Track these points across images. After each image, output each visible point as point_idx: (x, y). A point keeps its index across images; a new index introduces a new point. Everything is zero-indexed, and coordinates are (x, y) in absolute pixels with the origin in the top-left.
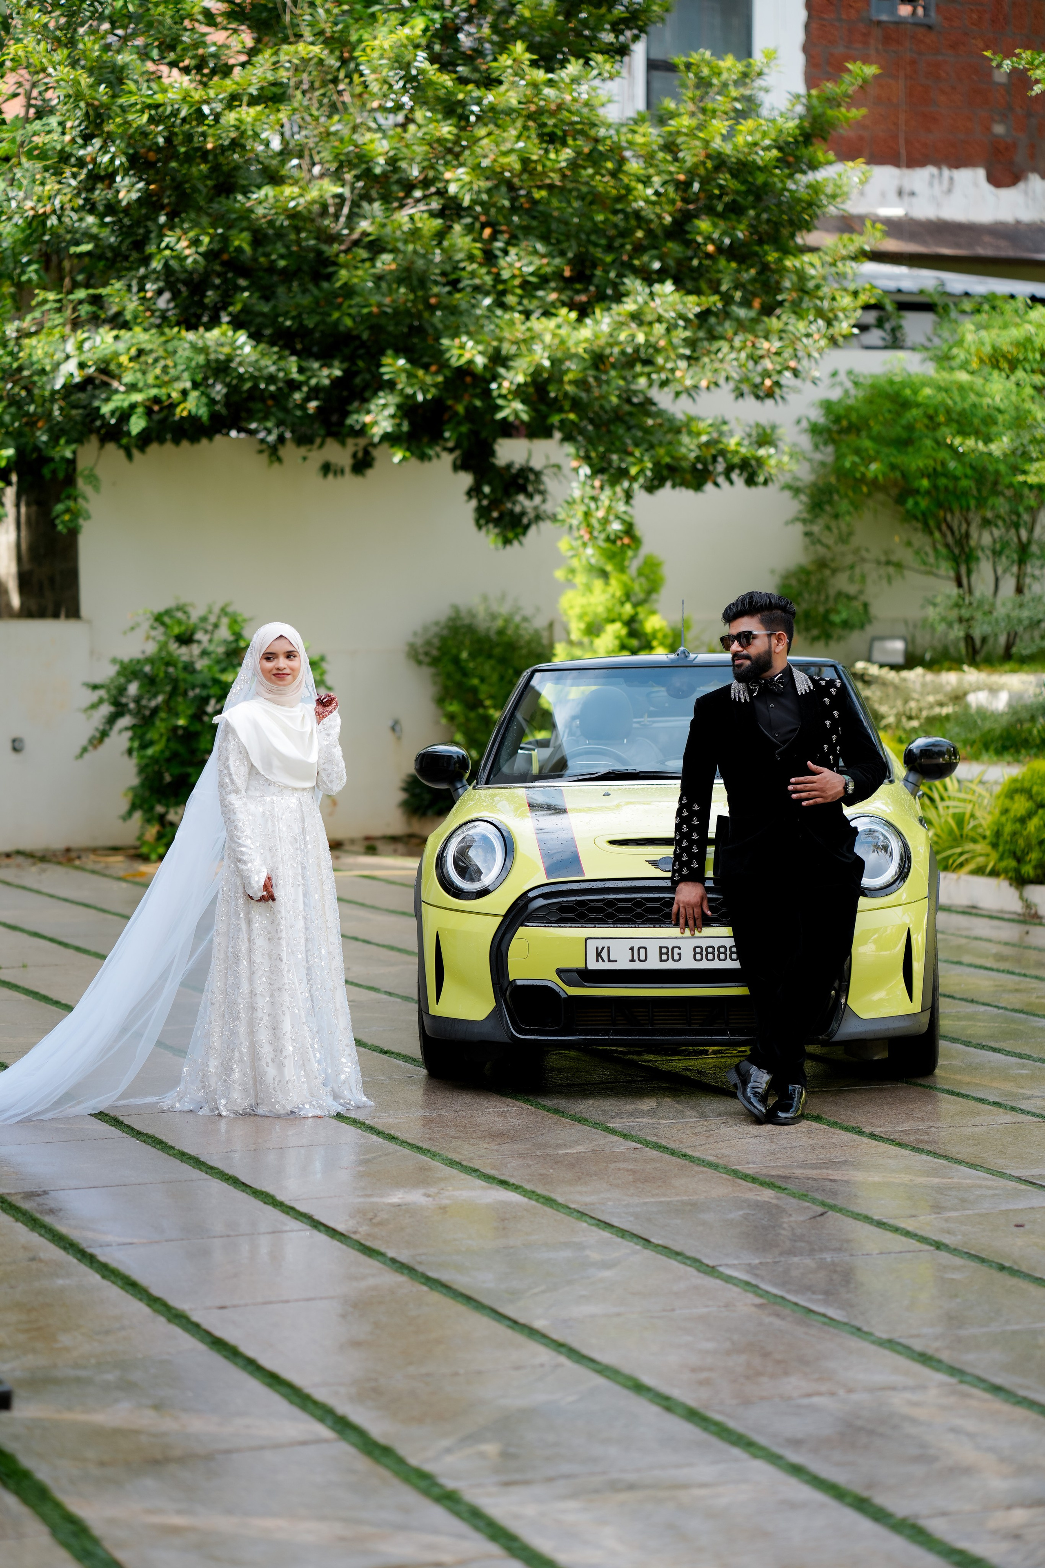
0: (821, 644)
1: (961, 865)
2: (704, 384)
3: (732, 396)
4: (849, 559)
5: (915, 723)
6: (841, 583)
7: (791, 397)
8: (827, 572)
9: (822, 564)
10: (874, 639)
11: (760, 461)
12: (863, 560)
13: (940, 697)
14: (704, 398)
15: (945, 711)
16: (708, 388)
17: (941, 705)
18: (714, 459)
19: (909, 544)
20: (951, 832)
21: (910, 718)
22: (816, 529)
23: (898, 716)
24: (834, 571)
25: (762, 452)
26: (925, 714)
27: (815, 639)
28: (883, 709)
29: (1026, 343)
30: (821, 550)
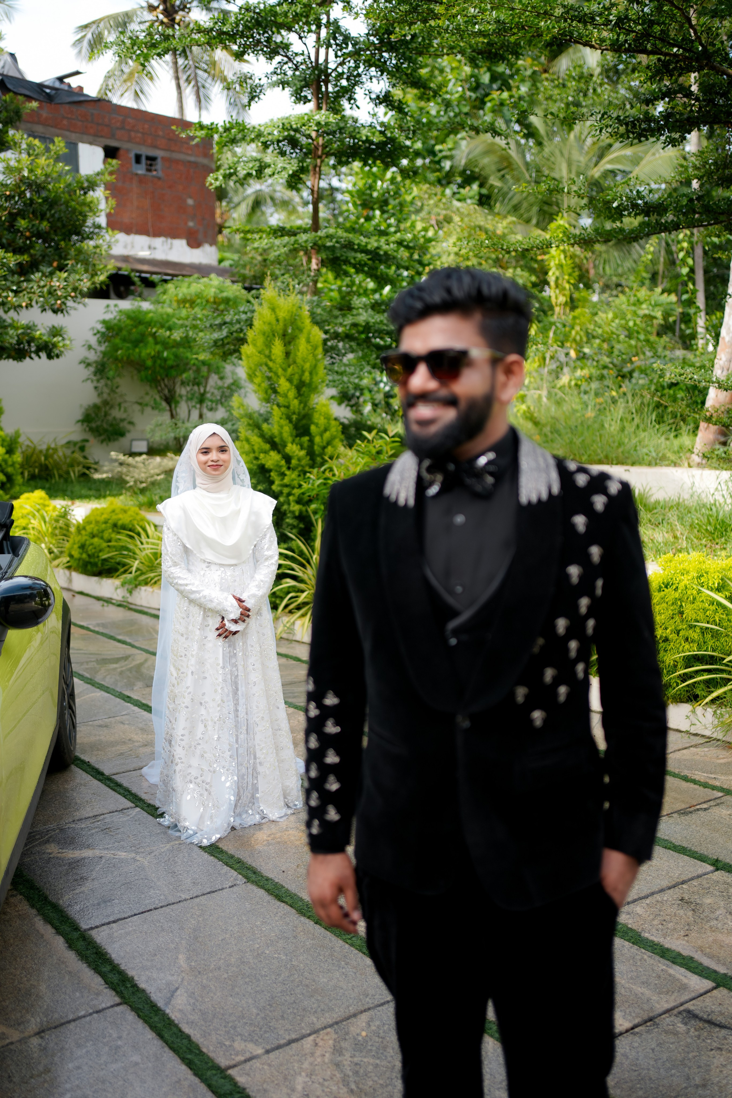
0: (105, 444)
1: (155, 582)
2: (24, 304)
3: (40, 310)
4: (119, 400)
5: (144, 485)
6: (116, 413)
7: (72, 312)
8: (108, 408)
9: (106, 403)
10: (132, 440)
11: (55, 345)
12: (125, 401)
13: (157, 471)
14: (24, 312)
15: (159, 478)
16: (27, 307)
17: (158, 475)
18: (29, 343)
19: (147, 394)
20: (150, 560)
21: (141, 482)
22: (100, 385)
23: (135, 482)
24: (112, 407)
25: (55, 339)
26: (149, 480)
27: (102, 442)
28: (128, 478)
29: (199, 295)
30: (105, 396)
